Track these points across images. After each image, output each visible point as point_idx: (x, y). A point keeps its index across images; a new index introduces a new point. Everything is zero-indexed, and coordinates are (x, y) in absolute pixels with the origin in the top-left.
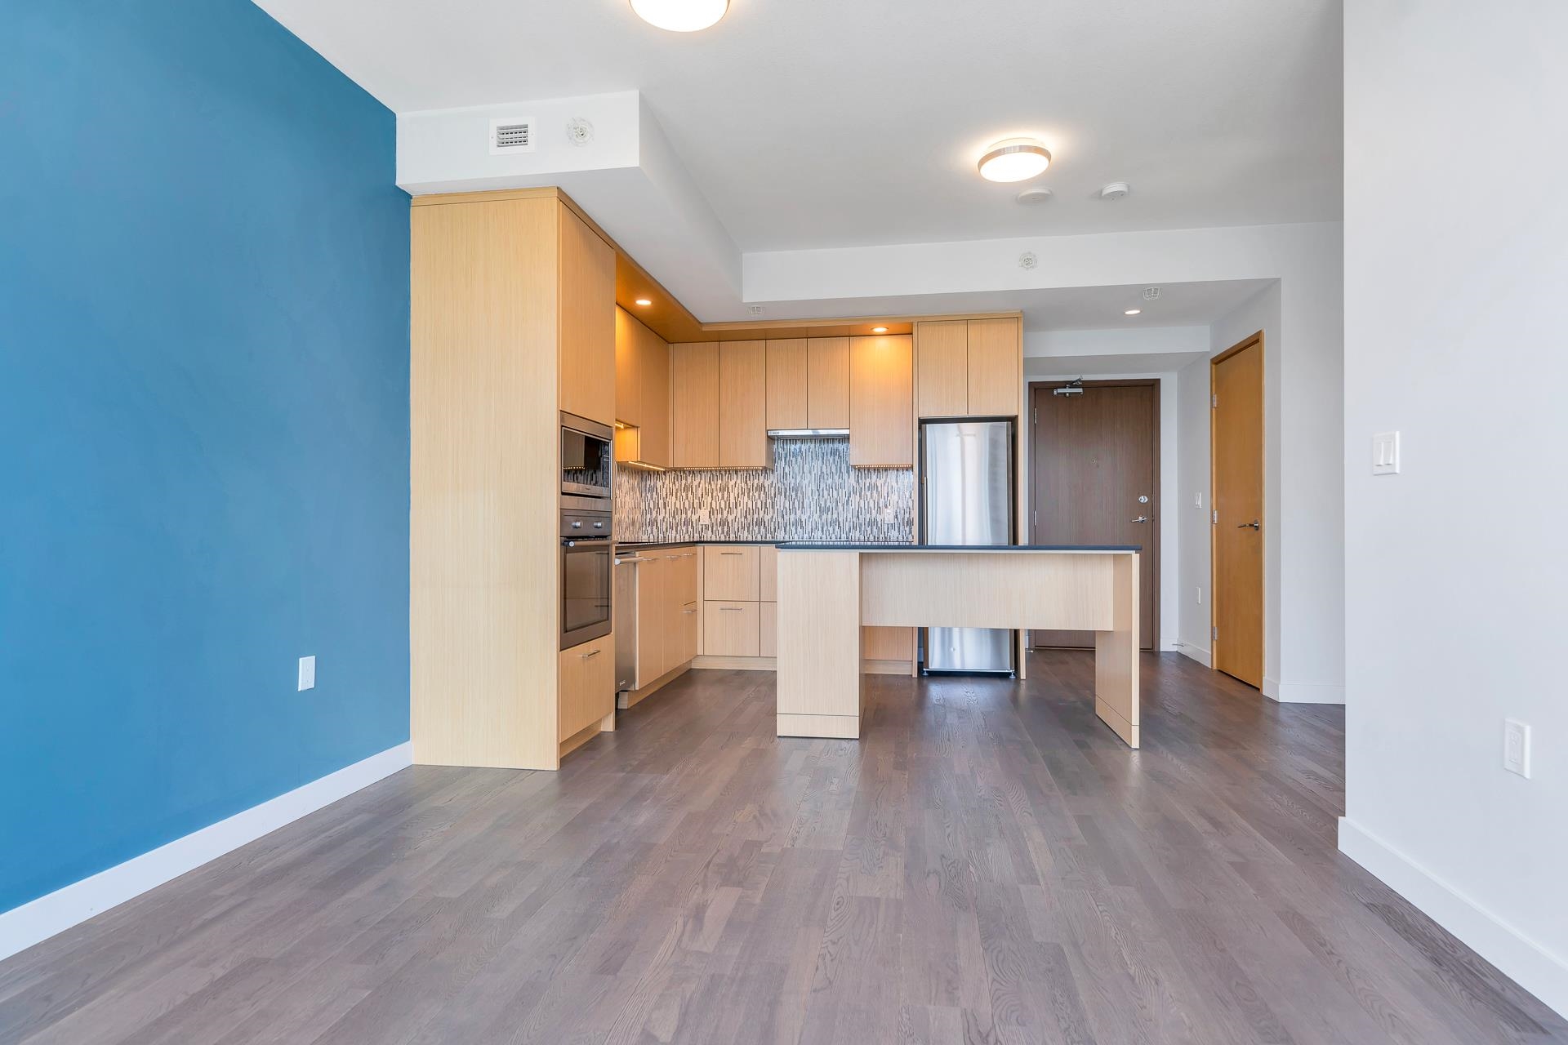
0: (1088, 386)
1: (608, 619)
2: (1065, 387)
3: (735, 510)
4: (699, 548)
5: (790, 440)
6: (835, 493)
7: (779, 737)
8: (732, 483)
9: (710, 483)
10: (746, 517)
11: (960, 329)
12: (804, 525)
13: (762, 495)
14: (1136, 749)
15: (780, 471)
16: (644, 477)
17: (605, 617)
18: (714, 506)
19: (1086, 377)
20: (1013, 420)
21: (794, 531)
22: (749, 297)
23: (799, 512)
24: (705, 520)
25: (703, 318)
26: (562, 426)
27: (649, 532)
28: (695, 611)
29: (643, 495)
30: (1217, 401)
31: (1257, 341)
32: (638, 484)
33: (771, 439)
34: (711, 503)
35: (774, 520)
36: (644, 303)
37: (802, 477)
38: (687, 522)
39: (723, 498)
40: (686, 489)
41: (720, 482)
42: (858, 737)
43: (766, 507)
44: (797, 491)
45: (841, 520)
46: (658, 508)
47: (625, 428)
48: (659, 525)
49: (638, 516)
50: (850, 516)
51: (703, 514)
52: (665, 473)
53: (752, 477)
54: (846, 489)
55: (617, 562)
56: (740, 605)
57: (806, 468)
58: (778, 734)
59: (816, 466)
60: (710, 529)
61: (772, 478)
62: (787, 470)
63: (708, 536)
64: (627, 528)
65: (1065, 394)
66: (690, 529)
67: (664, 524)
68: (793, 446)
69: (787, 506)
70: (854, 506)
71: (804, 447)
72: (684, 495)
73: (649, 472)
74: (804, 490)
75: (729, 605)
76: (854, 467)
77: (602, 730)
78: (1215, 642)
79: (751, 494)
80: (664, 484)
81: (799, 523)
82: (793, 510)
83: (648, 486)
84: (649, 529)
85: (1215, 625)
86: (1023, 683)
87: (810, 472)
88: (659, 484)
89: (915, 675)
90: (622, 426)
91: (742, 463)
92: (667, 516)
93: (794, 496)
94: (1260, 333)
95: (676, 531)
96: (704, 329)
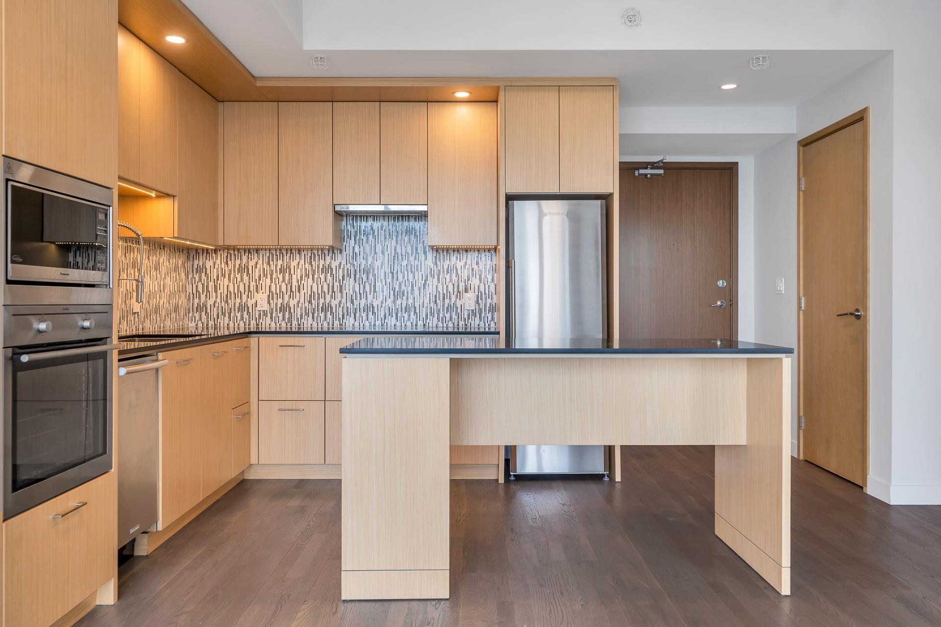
0: (669, 167)
1: (104, 452)
2: (646, 168)
3: (298, 294)
4: (253, 340)
5: (360, 216)
6: (411, 275)
7: (344, 601)
8: (294, 264)
9: (269, 263)
10: (310, 302)
11: (551, 97)
12: (376, 311)
13: (329, 277)
14: (786, 596)
15: (349, 251)
16: (191, 256)
17: (100, 450)
18: (273, 289)
19: (670, 159)
20: (606, 198)
21: (365, 318)
22: (310, 44)
23: (370, 297)
24: (263, 306)
25: (256, 72)
26: (7, 180)
27: (197, 318)
28: (247, 414)
29: (190, 276)
30: (805, 184)
31: (861, 119)
32: (183, 264)
33: (339, 215)
34: (270, 287)
35: (342, 305)
36: (176, 40)
37: (373, 257)
38: (242, 308)
39: (284, 281)
40: (241, 270)
41: (280, 262)
42: (448, 597)
43: (333, 291)
44: (368, 274)
45: (417, 305)
46: (208, 291)
47: (158, 197)
48: (209, 311)
49: (183, 301)
50: (427, 301)
51: (261, 299)
52: (215, 251)
53: (317, 257)
54: (423, 272)
55: (123, 371)
56: (301, 406)
57: (379, 247)
58: (343, 598)
59: (389, 245)
60: (269, 315)
61: (340, 259)
62: (357, 250)
63: (267, 324)
64: (168, 314)
65: (646, 175)
66: (245, 316)
67: (215, 309)
68: (364, 224)
69: (357, 290)
70: (431, 289)
71: (377, 225)
72: (239, 276)
73: (197, 250)
74: (376, 272)
75: (288, 405)
76: (432, 247)
77: (98, 603)
78: (801, 432)
79: (316, 276)
80: (214, 265)
81: (369, 308)
82: (363, 294)
83: (195, 266)
84: (197, 315)
85: (801, 414)
86: (618, 486)
87: (383, 252)
88: (209, 264)
89: (502, 480)
90: (153, 194)
91: (304, 241)
92: (218, 300)
93: (365, 279)
94: (865, 110)
95: (230, 318)
96: (259, 84)
